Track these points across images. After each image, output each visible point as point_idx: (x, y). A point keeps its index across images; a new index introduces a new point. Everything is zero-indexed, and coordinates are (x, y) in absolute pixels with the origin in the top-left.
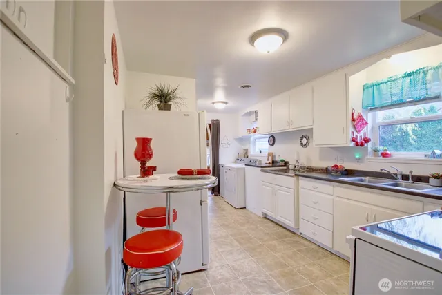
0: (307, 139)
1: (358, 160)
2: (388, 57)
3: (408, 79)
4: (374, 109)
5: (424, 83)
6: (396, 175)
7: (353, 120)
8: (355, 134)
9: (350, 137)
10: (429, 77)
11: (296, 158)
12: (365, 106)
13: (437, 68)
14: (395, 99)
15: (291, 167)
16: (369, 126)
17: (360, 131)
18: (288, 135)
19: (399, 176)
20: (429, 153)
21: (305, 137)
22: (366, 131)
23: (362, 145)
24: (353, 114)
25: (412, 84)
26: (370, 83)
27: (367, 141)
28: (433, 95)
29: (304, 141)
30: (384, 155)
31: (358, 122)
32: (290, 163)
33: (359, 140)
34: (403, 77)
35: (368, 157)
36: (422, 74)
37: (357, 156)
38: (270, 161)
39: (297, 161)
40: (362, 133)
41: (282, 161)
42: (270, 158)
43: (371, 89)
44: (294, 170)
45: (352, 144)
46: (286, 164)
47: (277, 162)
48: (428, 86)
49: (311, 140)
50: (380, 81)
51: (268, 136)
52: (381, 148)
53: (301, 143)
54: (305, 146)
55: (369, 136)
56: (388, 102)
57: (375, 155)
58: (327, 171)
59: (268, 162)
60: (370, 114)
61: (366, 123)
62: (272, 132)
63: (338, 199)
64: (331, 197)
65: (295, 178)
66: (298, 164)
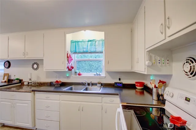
0: (38, 65)
1: (68, 77)
2: (85, 31)
3: (90, 43)
4: (75, 53)
5: (95, 46)
6: (85, 83)
7: (68, 57)
8: (68, 64)
9: (67, 66)
10: (97, 44)
11: (29, 78)
12: (72, 50)
13: (99, 41)
14: (85, 50)
15: (25, 83)
16: (73, 61)
17: (70, 63)
18: (22, 62)
19: (87, 84)
21: (36, 64)
22: (72, 63)
23: (71, 70)
24: (68, 54)
25: (91, 45)
26: (74, 40)
27: (73, 68)
28: (98, 51)
29: (35, 66)
30: (79, 74)
32: (24, 80)
33: (70, 68)
34: (88, 41)
35: (72, 76)
36: (94, 42)
37: (68, 75)
38: (6, 79)
39: (30, 80)
40: (70, 64)
41: (17, 79)
42: (6, 77)
43: (74, 43)
44: (28, 85)
45: (67, 70)
46: (21, 81)
47: (12, 80)
48: (96, 47)
49: (40, 66)
50: (78, 40)
51: (4, 61)
52: (78, 71)
53: (33, 67)
54: (36, 69)
55: (73, 66)
56: (82, 51)
57: (75, 75)
58: (51, 84)
59: (4, 81)
60: (73, 55)
61: (72, 59)
62: (8, 59)
63: (62, 102)
64: (59, 102)
65: (32, 93)
66: (31, 81)
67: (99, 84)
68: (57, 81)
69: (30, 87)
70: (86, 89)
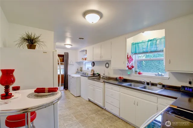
0: (108, 64)
1: (129, 75)
2: (143, 32)
3: (150, 42)
4: (136, 53)
5: (156, 45)
6: (144, 82)
7: (128, 58)
8: (129, 64)
9: (127, 65)
10: (158, 42)
11: (104, 73)
12: (132, 52)
13: (161, 39)
14: (144, 50)
15: (101, 77)
16: (134, 61)
17: (130, 63)
18: (100, 63)
19: (146, 83)
20: (157, 73)
21: (107, 64)
22: (133, 63)
23: (131, 69)
24: (128, 55)
25: (151, 45)
26: (135, 42)
27: (133, 67)
28: (159, 50)
29: (107, 65)
30: (139, 73)
31: (129, 59)
32: (101, 75)
33: (130, 67)
34: (148, 41)
35: (133, 74)
36: (155, 41)
37: (129, 74)
38: (92, 73)
39: (104, 74)
40: (131, 64)
41: (98, 74)
43: (135, 45)
44: (103, 78)
45: (127, 69)
46: (99, 75)
47: (95, 74)
49: (110, 65)
50: (138, 42)
51: (92, 62)
52: (138, 70)
53: (106, 66)
54: (108, 67)
55: (134, 65)
56: (142, 51)
57: (135, 73)
58: (116, 79)
59: (91, 74)
60: (134, 56)
61: (133, 60)
62: (93, 61)
63: (122, 94)
64: (119, 93)
65: (104, 83)
66: (104, 76)
67: (160, 84)
68: (120, 77)
69: (104, 79)
70: (145, 88)
